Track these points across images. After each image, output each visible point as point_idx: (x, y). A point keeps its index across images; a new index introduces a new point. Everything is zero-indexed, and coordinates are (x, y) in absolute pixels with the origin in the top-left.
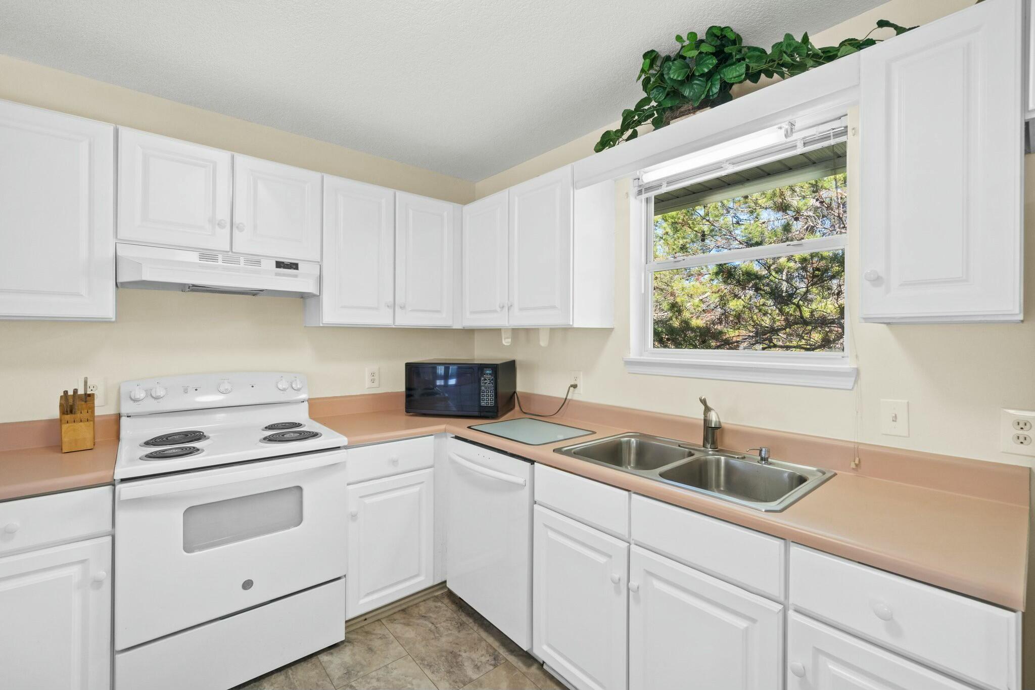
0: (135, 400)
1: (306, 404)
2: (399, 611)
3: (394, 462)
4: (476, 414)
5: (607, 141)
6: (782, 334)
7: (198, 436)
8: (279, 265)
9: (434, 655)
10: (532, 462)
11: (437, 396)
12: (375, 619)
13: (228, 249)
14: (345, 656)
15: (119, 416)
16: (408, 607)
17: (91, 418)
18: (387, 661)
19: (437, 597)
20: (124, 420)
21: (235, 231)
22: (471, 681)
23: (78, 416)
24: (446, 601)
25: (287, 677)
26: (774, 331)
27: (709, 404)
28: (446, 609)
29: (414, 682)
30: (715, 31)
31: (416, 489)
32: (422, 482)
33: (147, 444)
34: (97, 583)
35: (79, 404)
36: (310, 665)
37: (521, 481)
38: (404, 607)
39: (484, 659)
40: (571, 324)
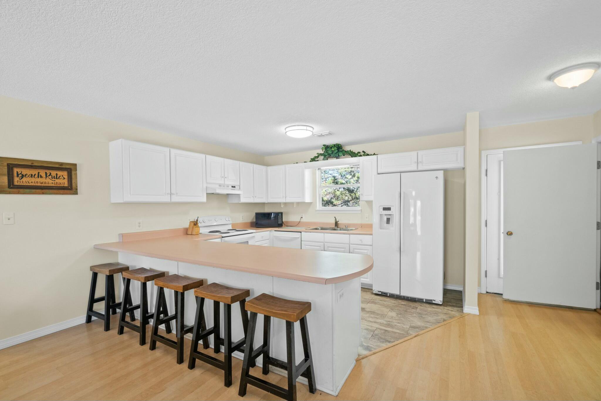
1: (231, 225)
3: (262, 237)
4: (277, 226)
6: (351, 202)
8: (232, 187)
10: (300, 232)
13: (223, 183)
21: (225, 178)
26: (348, 201)
27: (336, 218)
37: (298, 237)
40: (305, 201)
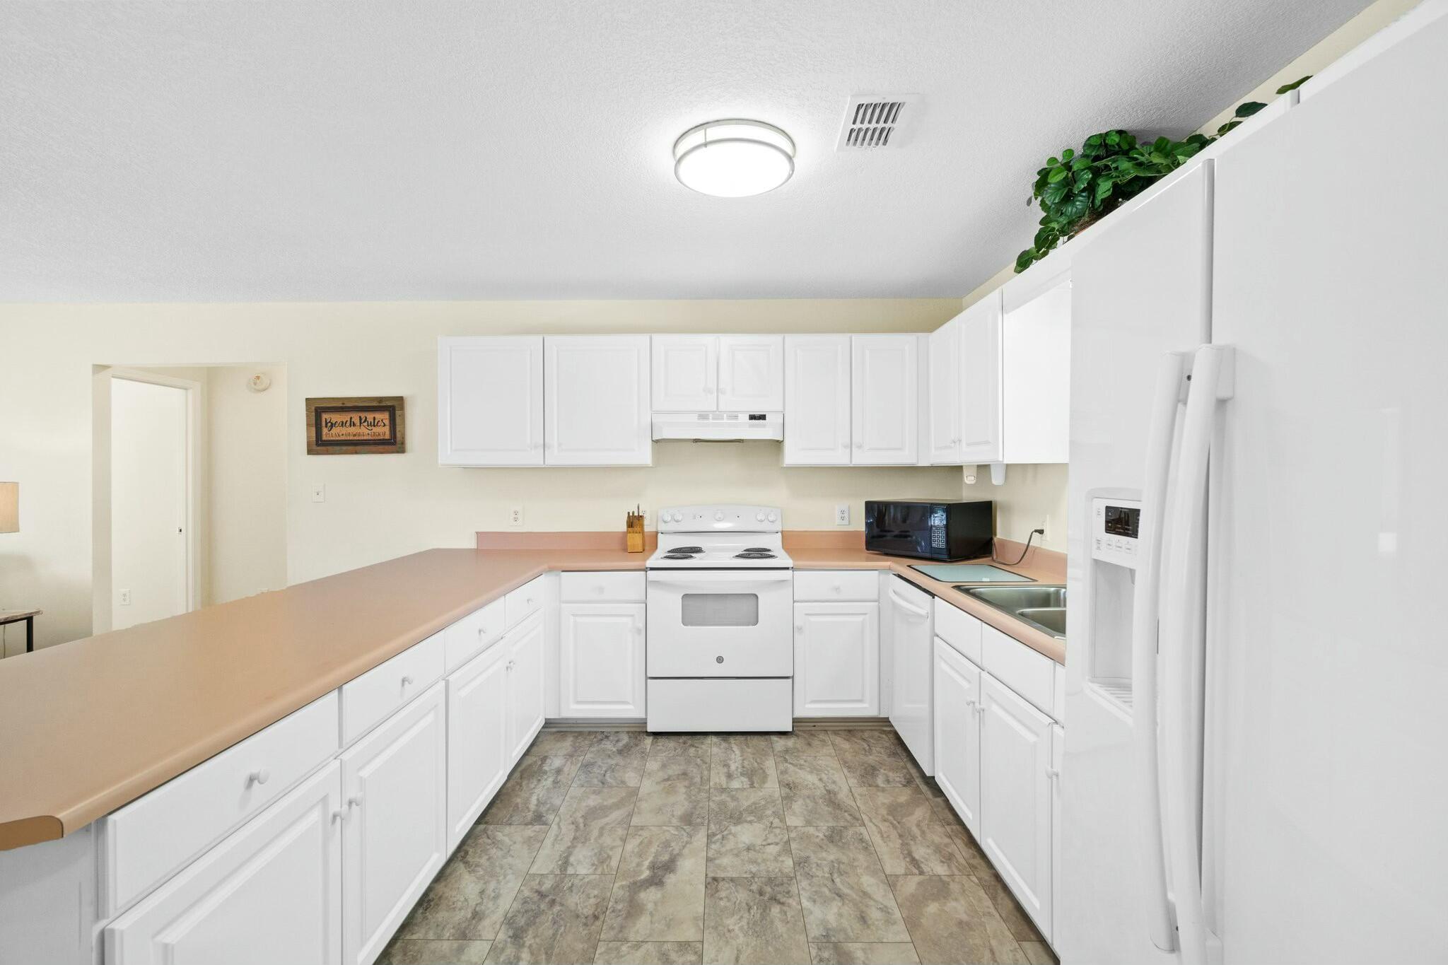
0: (665, 522)
1: (780, 534)
2: (845, 730)
3: (837, 589)
4: (928, 555)
5: (1024, 262)
7: (697, 550)
8: (752, 417)
9: (857, 764)
10: (933, 595)
11: (909, 539)
12: (822, 728)
13: (715, 409)
14: (790, 742)
15: (657, 533)
16: (855, 730)
17: (642, 532)
18: (817, 754)
19: (884, 731)
20: (659, 534)
21: (720, 394)
22: (877, 786)
23: (635, 529)
24: (891, 736)
25: (746, 740)
28: (887, 741)
29: (831, 771)
30: (1093, 142)
31: (861, 618)
32: (866, 614)
33: (669, 552)
34: (639, 631)
35: (636, 521)
36: (763, 739)
37: (923, 612)
38: (851, 728)
39: (898, 779)
40: (1001, 459)
